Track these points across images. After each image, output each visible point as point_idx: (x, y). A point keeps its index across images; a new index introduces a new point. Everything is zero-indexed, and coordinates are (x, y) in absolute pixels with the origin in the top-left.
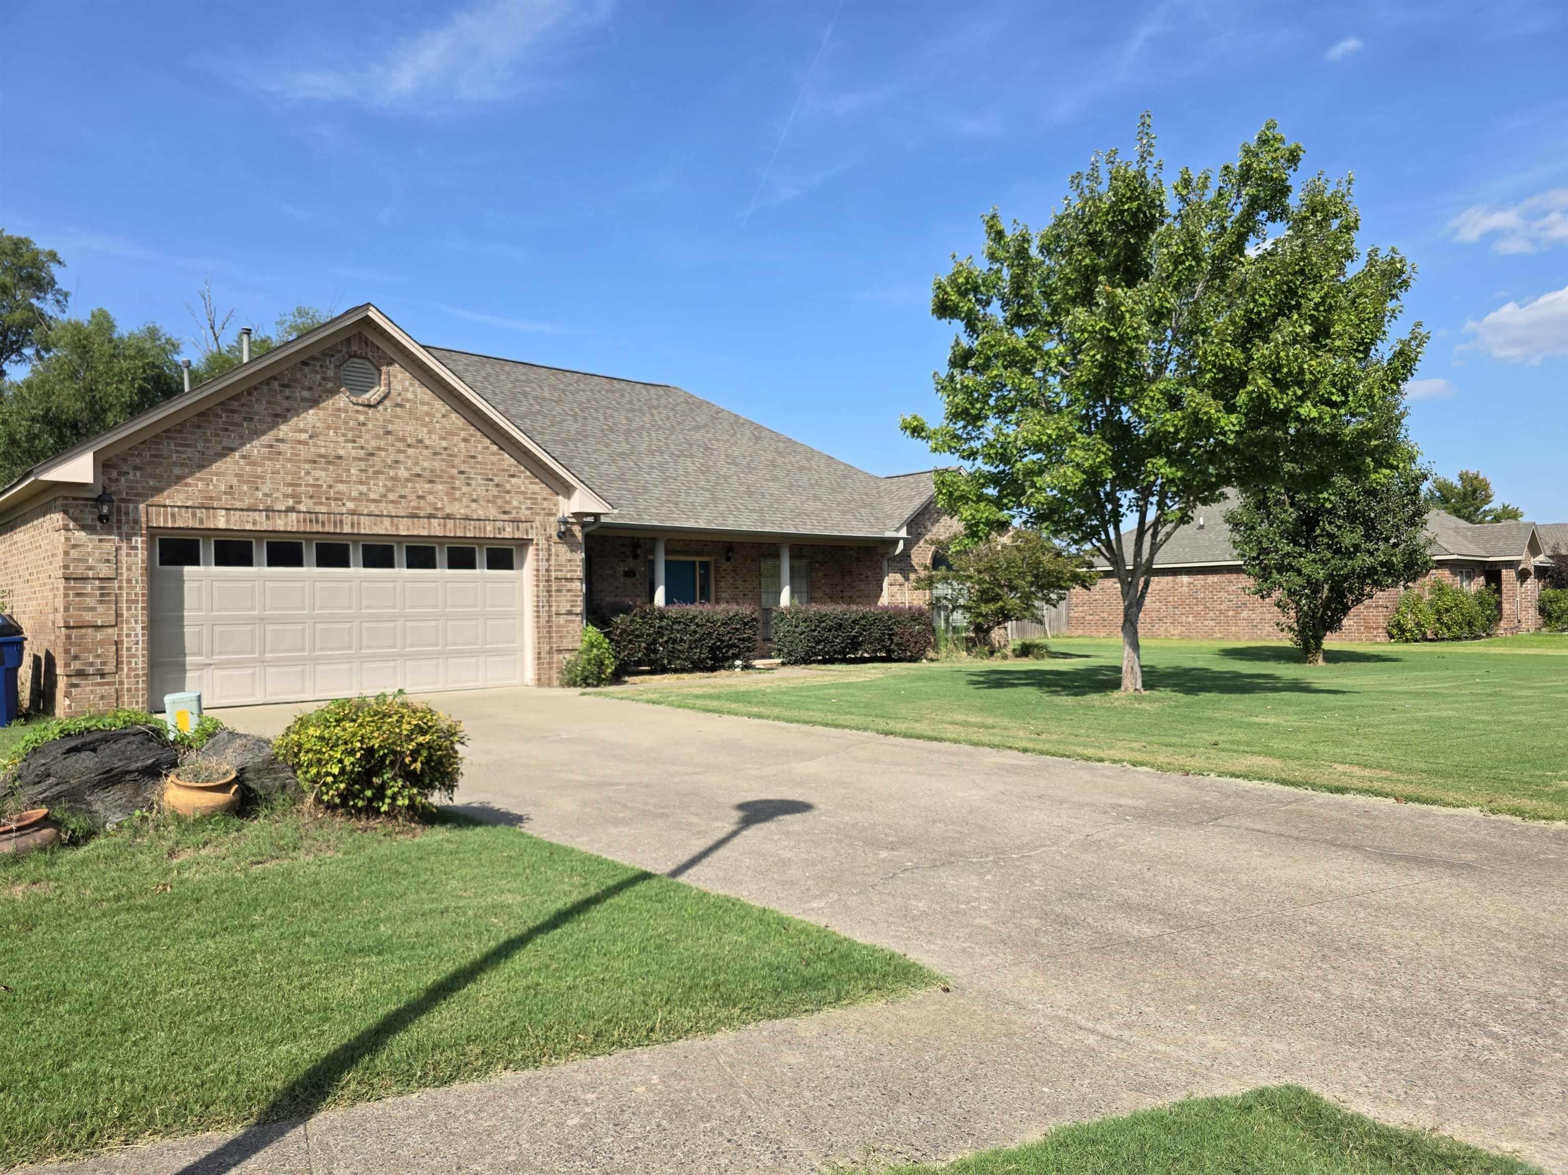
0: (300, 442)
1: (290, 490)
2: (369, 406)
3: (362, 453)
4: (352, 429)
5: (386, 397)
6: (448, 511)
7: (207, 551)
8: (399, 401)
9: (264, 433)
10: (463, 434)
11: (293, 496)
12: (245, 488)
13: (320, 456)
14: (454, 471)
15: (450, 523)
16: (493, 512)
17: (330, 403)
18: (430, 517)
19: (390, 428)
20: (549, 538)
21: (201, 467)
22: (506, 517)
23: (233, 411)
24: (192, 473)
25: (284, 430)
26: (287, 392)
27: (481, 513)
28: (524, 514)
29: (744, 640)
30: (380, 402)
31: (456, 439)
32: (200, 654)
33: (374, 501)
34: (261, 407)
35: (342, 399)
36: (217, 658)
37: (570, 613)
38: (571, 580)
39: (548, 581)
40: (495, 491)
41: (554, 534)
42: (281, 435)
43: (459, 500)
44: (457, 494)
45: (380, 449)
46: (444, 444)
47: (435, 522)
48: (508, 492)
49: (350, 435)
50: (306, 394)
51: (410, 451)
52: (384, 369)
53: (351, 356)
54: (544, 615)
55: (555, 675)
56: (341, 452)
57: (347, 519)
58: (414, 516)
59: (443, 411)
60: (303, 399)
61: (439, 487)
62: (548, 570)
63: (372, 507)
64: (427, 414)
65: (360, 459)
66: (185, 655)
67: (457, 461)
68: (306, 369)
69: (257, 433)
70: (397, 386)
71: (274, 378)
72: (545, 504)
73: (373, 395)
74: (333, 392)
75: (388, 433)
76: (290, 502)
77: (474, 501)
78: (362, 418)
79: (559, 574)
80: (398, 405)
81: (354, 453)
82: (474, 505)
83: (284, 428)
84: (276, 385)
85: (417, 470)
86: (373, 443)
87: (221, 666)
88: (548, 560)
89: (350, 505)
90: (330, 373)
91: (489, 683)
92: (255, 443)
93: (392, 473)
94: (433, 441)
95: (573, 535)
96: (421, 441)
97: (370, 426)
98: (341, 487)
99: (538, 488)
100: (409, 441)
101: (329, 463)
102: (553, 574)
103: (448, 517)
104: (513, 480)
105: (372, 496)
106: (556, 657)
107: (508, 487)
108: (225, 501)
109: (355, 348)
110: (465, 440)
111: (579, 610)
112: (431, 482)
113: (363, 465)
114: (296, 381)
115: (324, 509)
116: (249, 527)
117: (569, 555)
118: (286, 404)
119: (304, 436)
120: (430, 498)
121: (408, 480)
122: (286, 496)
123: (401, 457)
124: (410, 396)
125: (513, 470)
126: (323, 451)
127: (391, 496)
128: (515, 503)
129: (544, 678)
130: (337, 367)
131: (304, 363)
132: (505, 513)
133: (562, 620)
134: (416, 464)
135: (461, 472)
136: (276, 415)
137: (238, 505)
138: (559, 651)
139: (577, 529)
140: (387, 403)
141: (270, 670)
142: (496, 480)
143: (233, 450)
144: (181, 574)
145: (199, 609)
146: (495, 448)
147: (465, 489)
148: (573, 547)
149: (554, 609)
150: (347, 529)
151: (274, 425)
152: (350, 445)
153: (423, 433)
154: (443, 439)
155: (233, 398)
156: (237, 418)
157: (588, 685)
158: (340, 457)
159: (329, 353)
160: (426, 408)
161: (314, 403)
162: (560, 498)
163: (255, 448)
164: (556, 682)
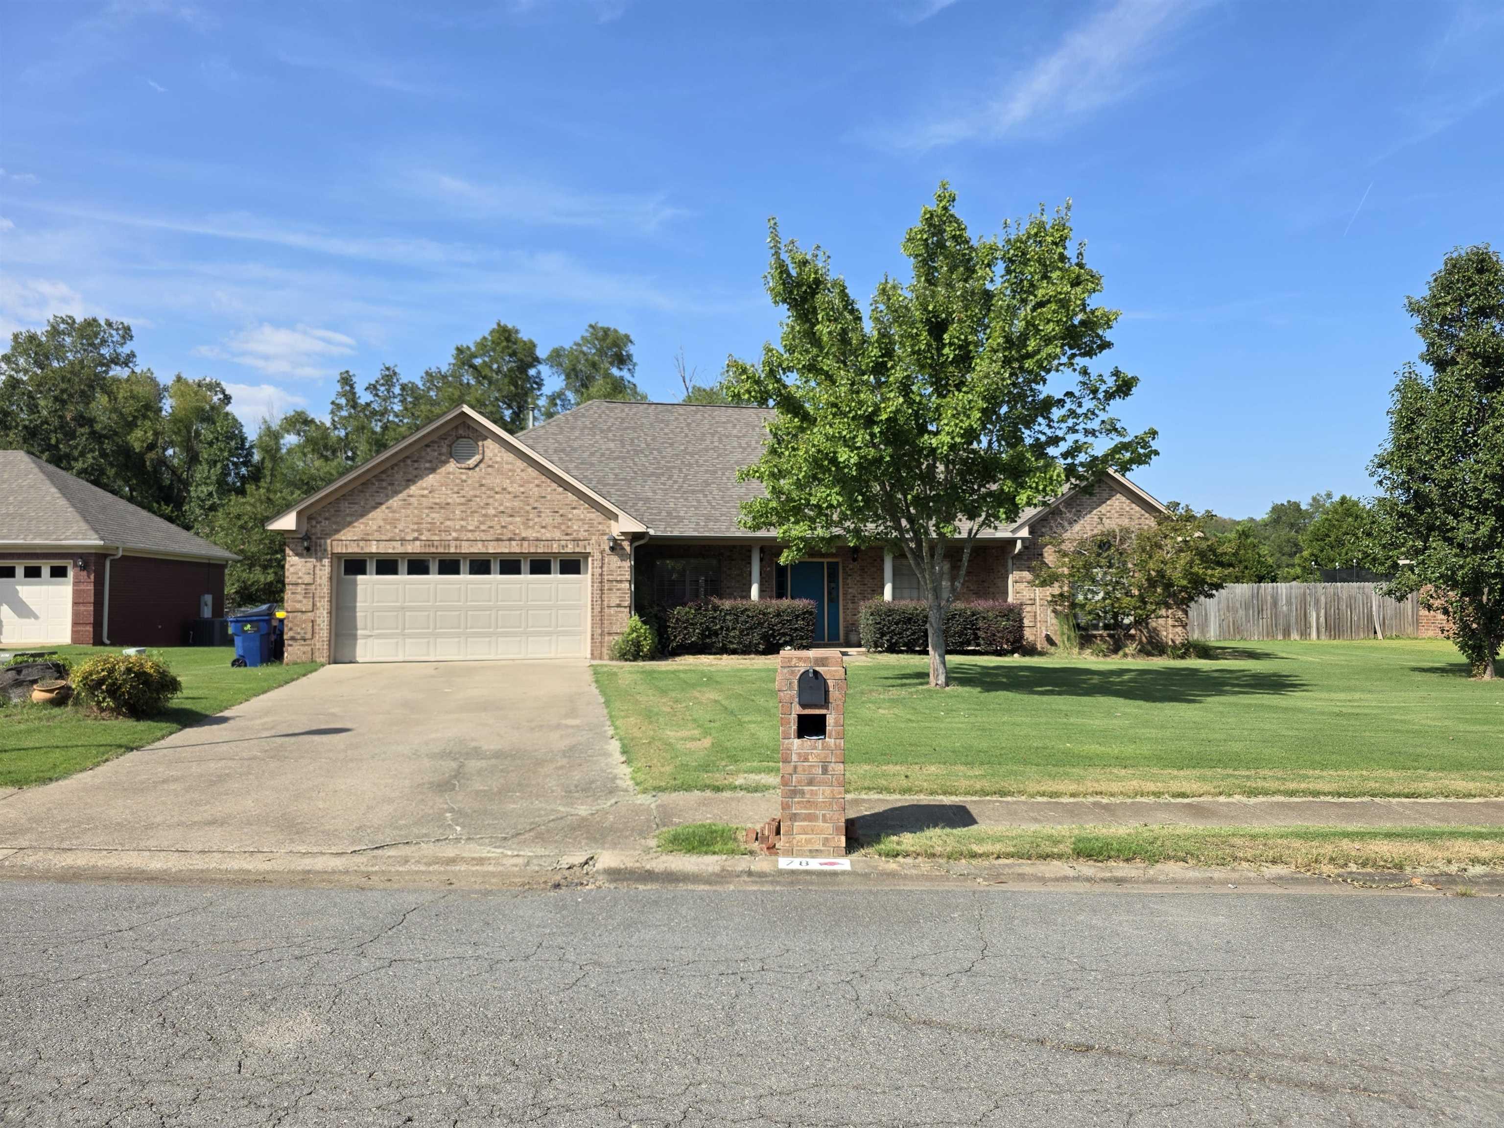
0: (423, 496)
1: (416, 527)
2: (469, 469)
3: (463, 500)
4: (457, 485)
5: (481, 461)
6: (524, 535)
7: (371, 566)
8: (490, 463)
9: (400, 492)
10: (537, 482)
11: (417, 531)
12: (388, 527)
13: (436, 504)
14: (528, 508)
15: (525, 544)
16: (557, 534)
17: (443, 470)
18: (510, 540)
19: (484, 482)
20: (602, 552)
21: (362, 516)
22: (568, 538)
23: (383, 480)
24: (357, 520)
25: (413, 489)
26: (416, 465)
27: (548, 536)
28: (582, 534)
29: (796, 629)
30: (476, 466)
31: (531, 485)
32: (365, 629)
33: (471, 531)
34: (399, 476)
35: (452, 466)
36: (376, 632)
37: (619, 606)
38: (621, 581)
39: (601, 582)
40: (559, 520)
41: (607, 549)
42: (411, 492)
43: (532, 527)
44: (531, 523)
45: (476, 496)
46: (522, 489)
47: (514, 543)
48: (570, 520)
49: (456, 489)
50: (428, 465)
51: (497, 496)
52: (480, 443)
53: (458, 438)
54: (598, 609)
55: (605, 651)
56: (449, 500)
57: (453, 544)
58: (498, 540)
59: (522, 467)
60: (426, 469)
61: (518, 519)
62: (601, 575)
63: (470, 536)
64: (510, 470)
65: (462, 504)
66: (356, 629)
67: (531, 501)
68: (428, 450)
69: (397, 493)
70: (489, 454)
71: (407, 457)
72: (600, 527)
73: (471, 462)
74: (445, 462)
75: (482, 485)
76: (416, 534)
77: (543, 527)
78: (464, 477)
79: (610, 578)
80: (489, 466)
81: (458, 500)
82: (543, 530)
83: (413, 488)
84: (409, 462)
85: (502, 508)
86: (471, 493)
87: (379, 636)
88: (602, 567)
89: (454, 534)
90: (444, 450)
91: (559, 656)
92: (395, 499)
93: (484, 512)
94: (515, 488)
95: (623, 549)
96: (504, 489)
97: (469, 482)
98: (448, 523)
99: (594, 515)
100: (497, 489)
101: (441, 508)
102: (606, 578)
103: (524, 539)
104: (575, 511)
105: (470, 528)
106: (606, 638)
107: (570, 516)
108: (377, 536)
109: (461, 432)
110: (538, 486)
111: (627, 603)
112: (511, 516)
113: (463, 508)
114: (421, 458)
115: (437, 538)
116: (390, 551)
117: (619, 563)
118: (415, 473)
119: (426, 492)
120: (511, 527)
121: (495, 516)
122: (413, 530)
123: (491, 501)
124: (498, 459)
125: (574, 504)
126: (437, 501)
127: (483, 527)
128: (575, 527)
129: (596, 653)
130: (450, 446)
131: (427, 446)
132: (567, 534)
133: (612, 611)
134: (501, 505)
135: (534, 508)
136: (408, 481)
137: (384, 538)
138: (610, 634)
139: (626, 545)
140: (482, 465)
141: (408, 641)
142: (561, 512)
143: (381, 504)
144: (355, 581)
145: (365, 601)
146: (561, 489)
147: (536, 520)
148: (623, 557)
149: (605, 603)
150: (452, 550)
151: (407, 487)
152: (455, 496)
153: (507, 483)
154: (522, 486)
155: (382, 472)
156: (384, 484)
157: (626, 660)
158: (448, 504)
159: (443, 438)
160: (510, 466)
161: (433, 470)
162: (612, 522)
163: (395, 502)
164: (606, 657)
